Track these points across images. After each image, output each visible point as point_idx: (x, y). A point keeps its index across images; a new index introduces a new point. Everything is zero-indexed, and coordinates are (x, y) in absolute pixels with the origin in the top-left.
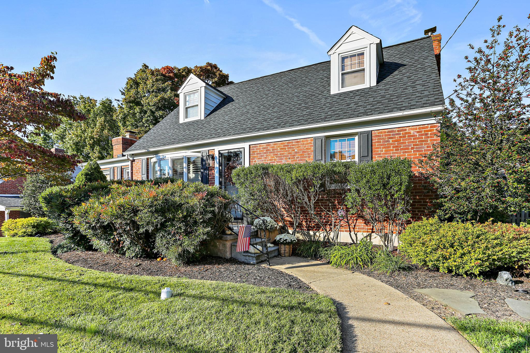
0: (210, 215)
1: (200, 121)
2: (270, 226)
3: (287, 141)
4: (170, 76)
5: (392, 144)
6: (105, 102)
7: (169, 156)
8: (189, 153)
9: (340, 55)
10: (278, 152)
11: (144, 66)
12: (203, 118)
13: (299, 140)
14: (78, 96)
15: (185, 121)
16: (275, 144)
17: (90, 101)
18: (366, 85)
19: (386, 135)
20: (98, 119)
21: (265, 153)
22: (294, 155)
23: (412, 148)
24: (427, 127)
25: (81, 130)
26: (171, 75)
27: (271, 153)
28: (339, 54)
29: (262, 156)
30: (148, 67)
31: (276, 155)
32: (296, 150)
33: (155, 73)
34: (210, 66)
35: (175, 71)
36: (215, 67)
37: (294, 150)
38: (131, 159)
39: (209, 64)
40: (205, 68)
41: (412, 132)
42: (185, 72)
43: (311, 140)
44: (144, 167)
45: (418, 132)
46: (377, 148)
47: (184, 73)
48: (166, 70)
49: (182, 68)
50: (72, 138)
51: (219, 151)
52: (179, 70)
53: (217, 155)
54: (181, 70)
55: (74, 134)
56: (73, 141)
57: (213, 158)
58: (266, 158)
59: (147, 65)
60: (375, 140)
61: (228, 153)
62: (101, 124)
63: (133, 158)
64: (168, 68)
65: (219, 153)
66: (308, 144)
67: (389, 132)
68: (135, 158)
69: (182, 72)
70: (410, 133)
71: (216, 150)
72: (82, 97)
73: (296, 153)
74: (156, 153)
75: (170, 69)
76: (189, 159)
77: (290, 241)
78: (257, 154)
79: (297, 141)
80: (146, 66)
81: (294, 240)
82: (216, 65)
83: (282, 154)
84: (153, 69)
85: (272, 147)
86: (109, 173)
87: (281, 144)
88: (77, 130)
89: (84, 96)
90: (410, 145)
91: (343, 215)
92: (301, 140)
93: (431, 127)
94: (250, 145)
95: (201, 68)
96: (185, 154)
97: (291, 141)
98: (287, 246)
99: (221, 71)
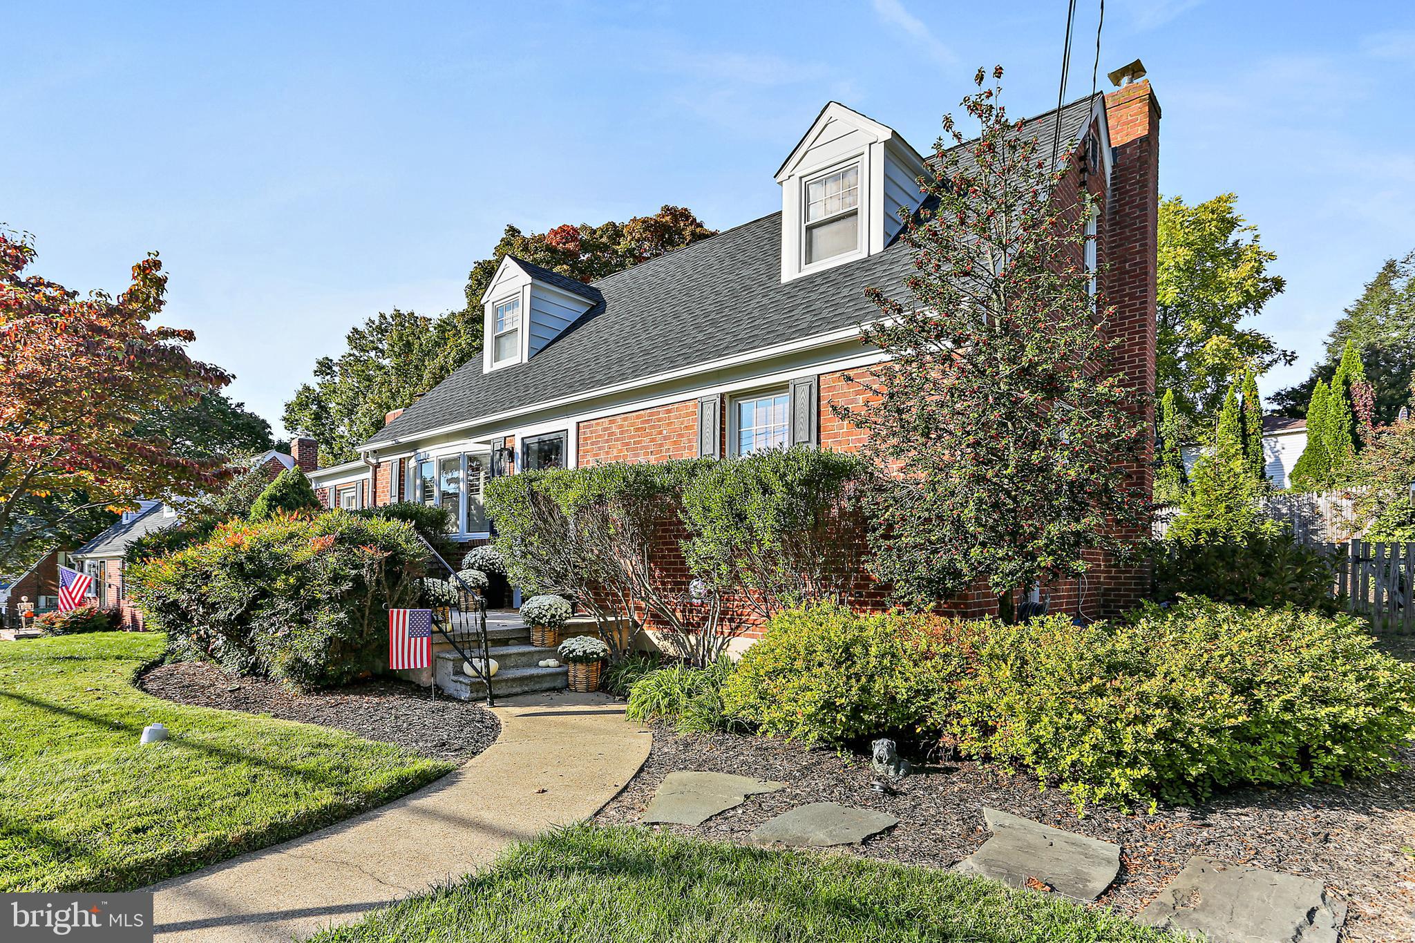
0: (347, 586)
1: (520, 365)
2: (549, 617)
3: (649, 411)
4: (569, 250)
5: (862, 408)
6: (444, 322)
7: (435, 453)
8: (470, 446)
9: (804, 180)
10: (630, 437)
11: (509, 231)
12: (525, 360)
13: (670, 407)
14: (389, 313)
15: (492, 370)
16: (625, 419)
17: (416, 321)
18: (860, 254)
19: (849, 386)
20: (426, 363)
21: (607, 441)
22: (661, 445)
25: (391, 391)
26: (571, 246)
27: (617, 440)
28: (801, 178)
29: (600, 448)
30: (519, 232)
31: (627, 444)
32: (665, 432)
33: (531, 247)
34: (671, 213)
35: (584, 236)
36: (685, 215)
37: (660, 433)
38: (374, 461)
39: (668, 210)
40: (656, 222)
42: (609, 237)
43: (695, 406)
44: (394, 481)
46: (830, 420)
47: (604, 240)
48: (558, 236)
49: (601, 225)
50: (369, 410)
51: (523, 439)
52: (594, 232)
53: (518, 449)
54: (599, 233)
55: (373, 401)
56: (371, 419)
57: (511, 454)
58: (607, 453)
59: (516, 226)
60: (826, 399)
61: (539, 442)
62: (434, 374)
63: (377, 459)
64: (564, 231)
65: (523, 444)
66: (688, 415)
67: (856, 376)
68: (380, 460)
69: (601, 237)
71: (519, 435)
72: (398, 314)
73: (665, 438)
74: (414, 446)
75: (568, 233)
76: (472, 459)
77: (581, 654)
78: (592, 444)
79: (668, 409)
80: (513, 231)
81: (593, 653)
82: (686, 210)
83: (639, 442)
84: (528, 236)
85: (621, 426)
86: (354, 494)
87: (638, 417)
88: (380, 392)
89: (401, 312)
91: (700, 594)
92: (676, 406)
94: (578, 423)
95: (644, 222)
96: (462, 449)
97: (655, 410)
98: (579, 666)
99: (700, 225)
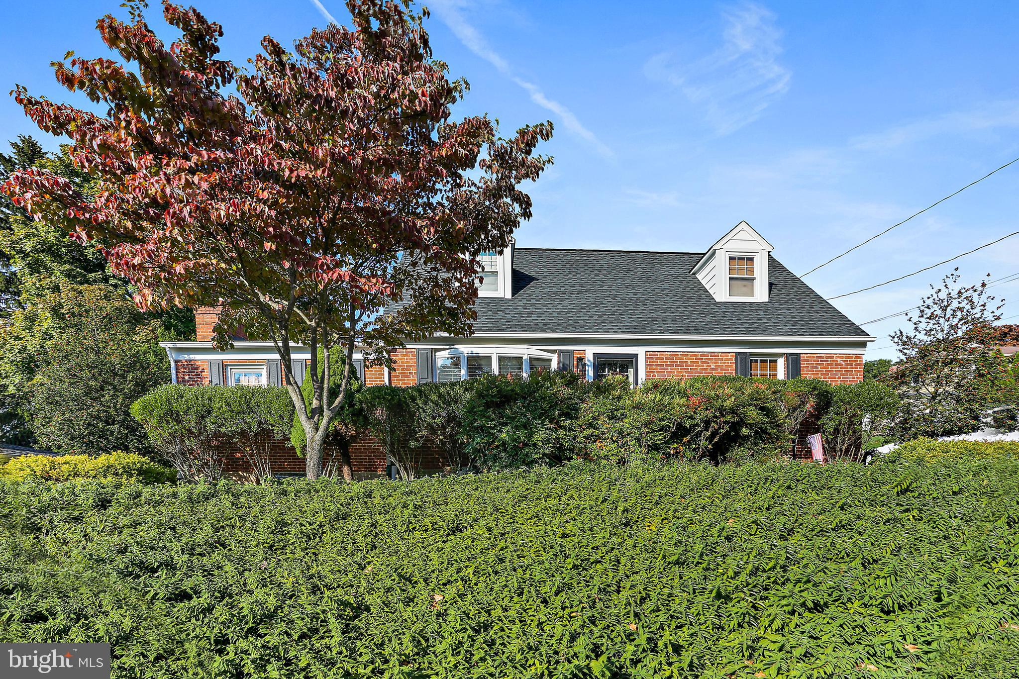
3: (701, 353)
5: (820, 371)
8: (533, 351)
10: (688, 366)
12: (509, 296)
13: (716, 354)
16: (683, 355)
18: (757, 300)
19: (814, 361)
21: (669, 366)
22: (710, 373)
23: (839, 378)
24: (852, 357)
27: (678, 366)
28: (726, 252)
29: (664, 369)
31: (685, 369)
32: (712, 366)
37: (710, 366)
41: (839, 360)
43: (732, 356)
44: (424, 365)
45: (844, 361)
46: (805, 374)
51: (593, 354)
53: (590, 359)
58: (670, 372)
60: (803, 364)
65: (593, 357)
66: (728, 359)
67: (817, 357)
70: (837, 361)
71: (589, 352)
73: (713, 369)
78: (657, 365)
79: (713, 355)
83: (694, 369)
85: (680, 358)
87: (693, 355)
90: (837, 375)
92: (720, 354)
93: (856, 357)
94: (646, 352)
97: (706, 353)
